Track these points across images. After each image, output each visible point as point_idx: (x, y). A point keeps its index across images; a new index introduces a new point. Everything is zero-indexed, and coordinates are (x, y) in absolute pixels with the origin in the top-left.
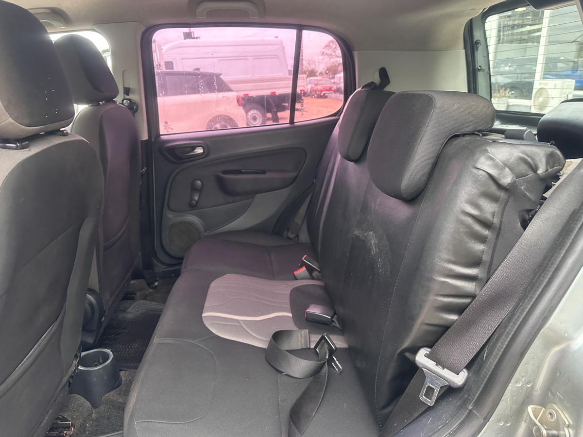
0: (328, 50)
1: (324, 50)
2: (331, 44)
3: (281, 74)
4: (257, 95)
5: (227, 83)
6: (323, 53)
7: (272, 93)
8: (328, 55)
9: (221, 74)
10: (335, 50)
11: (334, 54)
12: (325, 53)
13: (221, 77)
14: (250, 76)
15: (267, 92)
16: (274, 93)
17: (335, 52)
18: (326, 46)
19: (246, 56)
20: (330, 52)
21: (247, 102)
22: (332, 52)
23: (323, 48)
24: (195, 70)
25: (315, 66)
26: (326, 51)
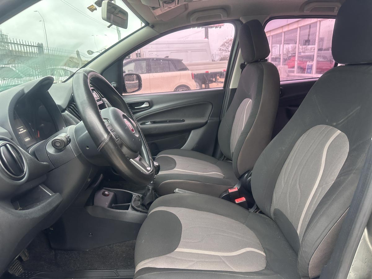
0: (224, 47)
1: (221, 47)
2: (226, 44)
3: (208, 61)
4: (197, 73)
5: (186, 66)
6: (220, 49)
7: (206, 72)
8: (223, 50)
9: (182, 60)
10: (228, 47)
11: (227, 50)
12: (221, 49)
13: (182, 61)
14: (189, 62)
15: (203, 71)
16: (208, 72)
17: (228, 49)
18: (222, 45)
19: (187, 50)
20: (224, 48)
21: (196, 77)
22: (226, 49)
23: (221, 46)
24: (166, 57)
25: (213, 57)
26: (222, 48)
